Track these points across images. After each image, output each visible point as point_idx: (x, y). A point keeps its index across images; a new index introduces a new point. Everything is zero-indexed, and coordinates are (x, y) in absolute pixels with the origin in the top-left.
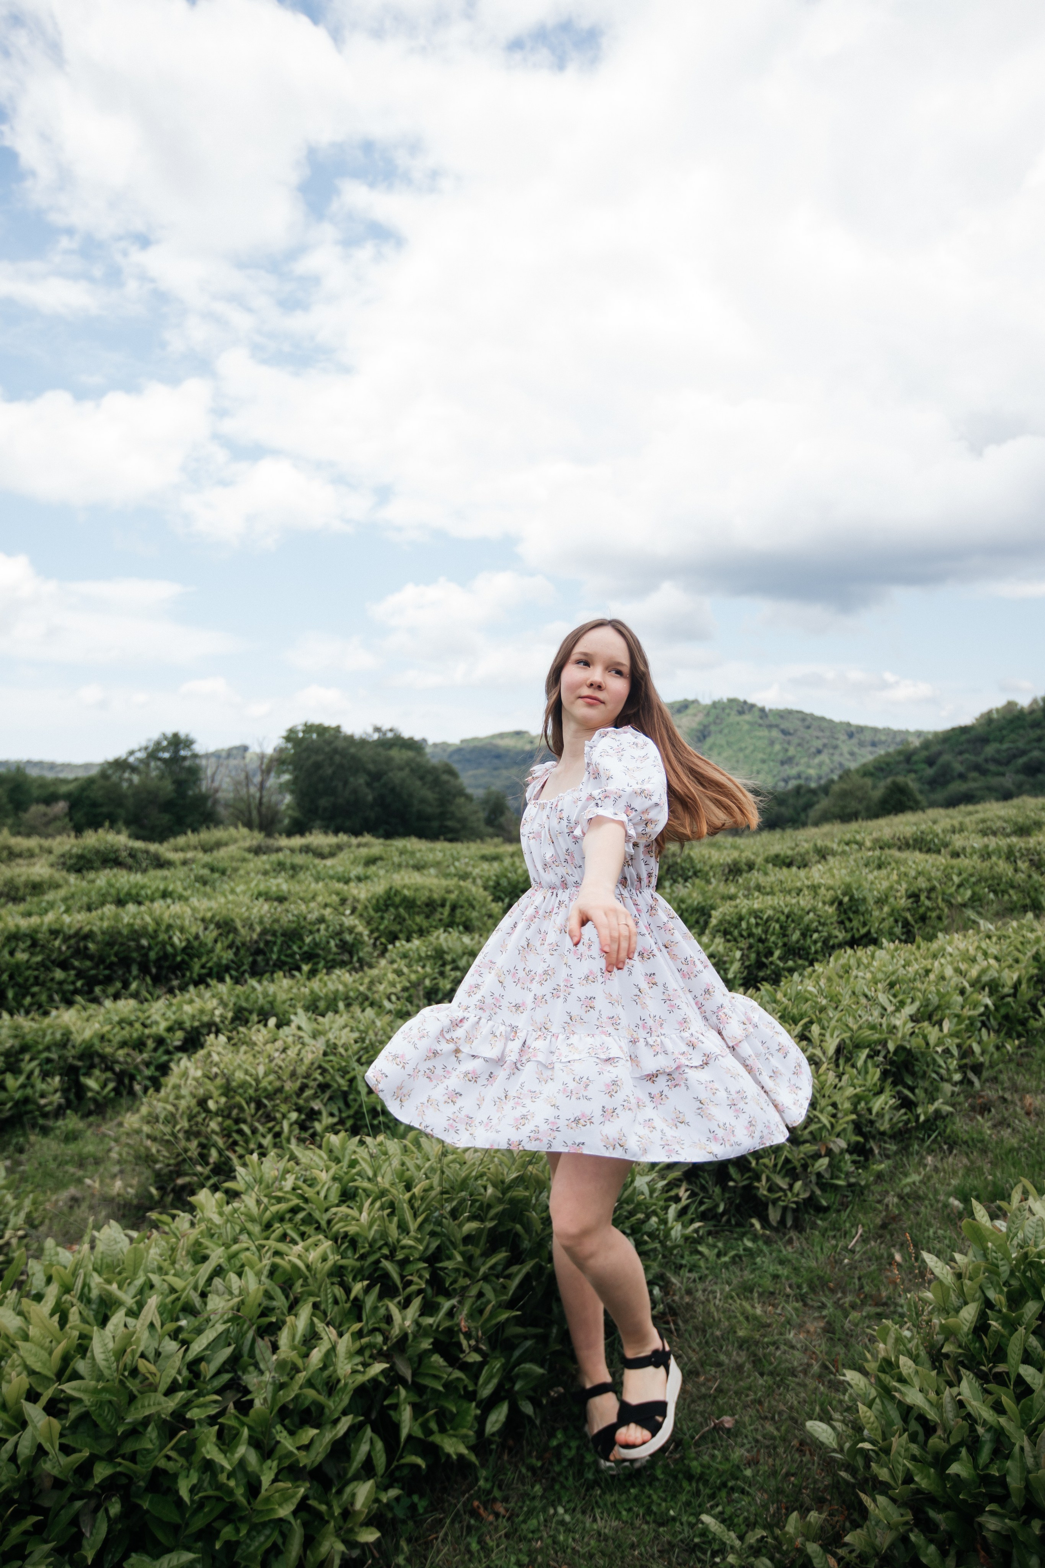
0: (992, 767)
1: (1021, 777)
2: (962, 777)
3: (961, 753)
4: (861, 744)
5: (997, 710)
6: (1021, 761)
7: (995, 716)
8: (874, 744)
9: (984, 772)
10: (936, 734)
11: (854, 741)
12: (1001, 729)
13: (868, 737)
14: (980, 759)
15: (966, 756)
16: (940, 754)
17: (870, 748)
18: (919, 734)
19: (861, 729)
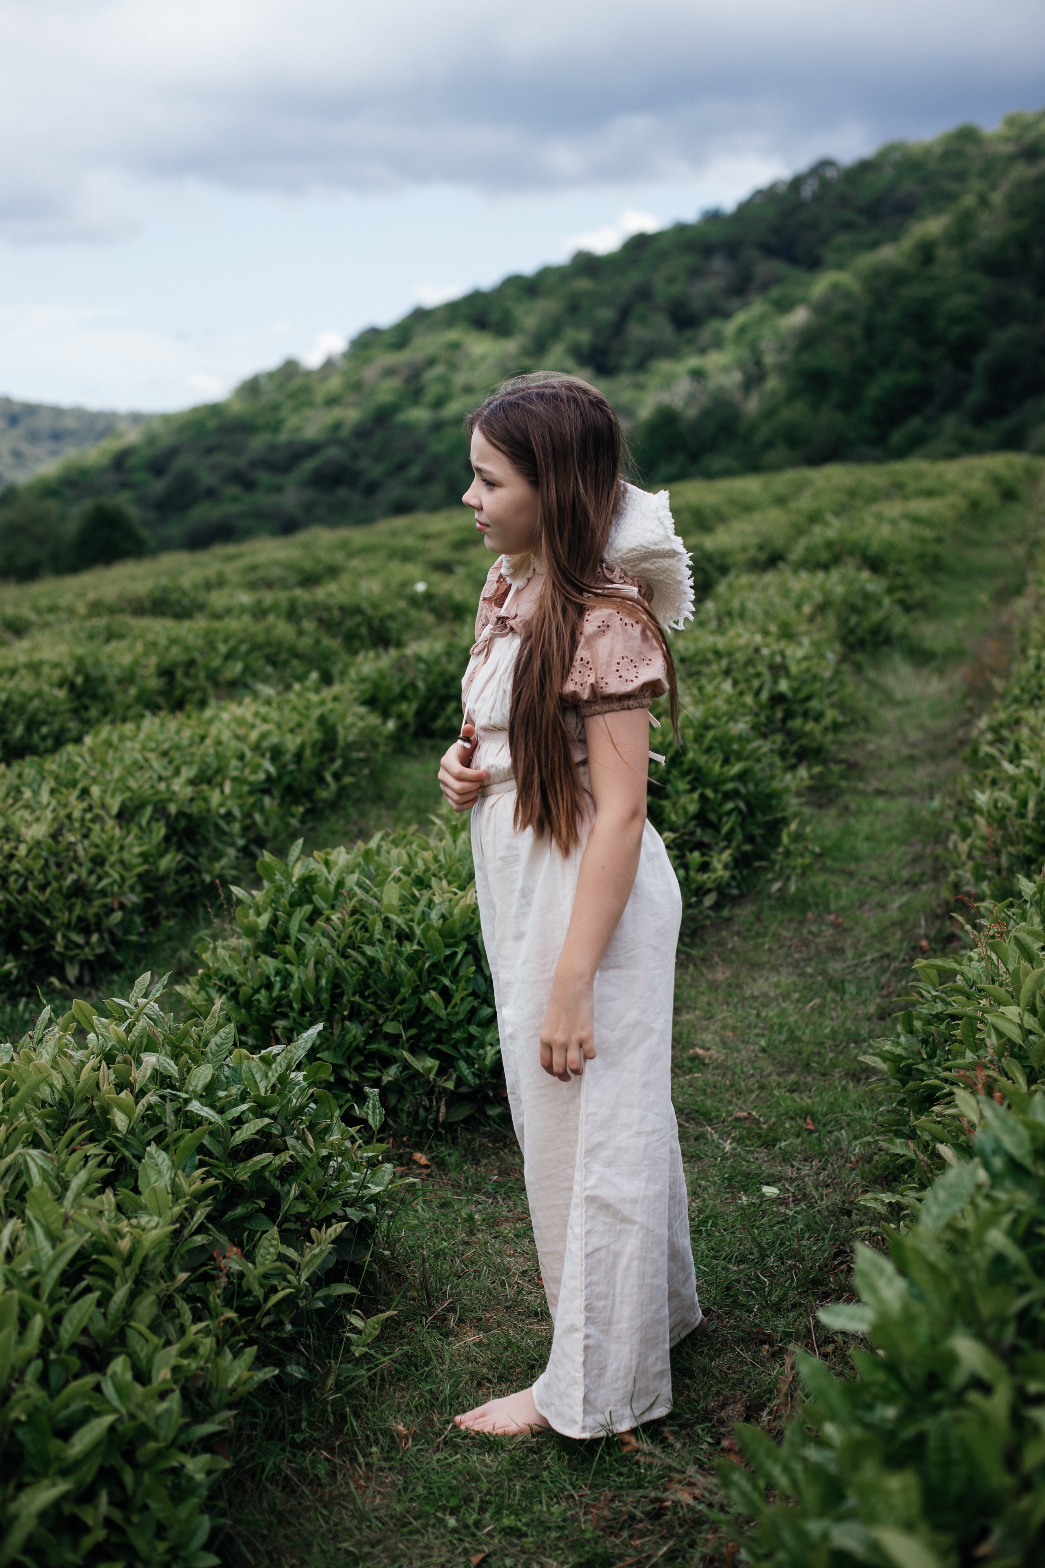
0: (264, 477)
1: (310, 494)
2: (211, 494)
3: (210, 451)
4: (33, 437)
5: (271, 375)
6: (309, 465)
7: (265, 385)
8: (57, 436)
9: (249, 485)
10: (166, 418)
11: (20, 430)
12: (276, 407)
13: (44, 423)
14: (241, 462)
15: (219, 457)
16: (173, 453)
17: (49, 445)
18: (136, 418)
19: (31, 410)
